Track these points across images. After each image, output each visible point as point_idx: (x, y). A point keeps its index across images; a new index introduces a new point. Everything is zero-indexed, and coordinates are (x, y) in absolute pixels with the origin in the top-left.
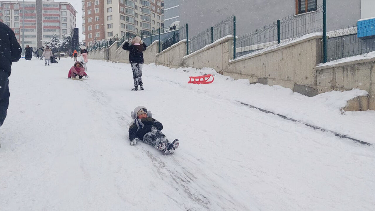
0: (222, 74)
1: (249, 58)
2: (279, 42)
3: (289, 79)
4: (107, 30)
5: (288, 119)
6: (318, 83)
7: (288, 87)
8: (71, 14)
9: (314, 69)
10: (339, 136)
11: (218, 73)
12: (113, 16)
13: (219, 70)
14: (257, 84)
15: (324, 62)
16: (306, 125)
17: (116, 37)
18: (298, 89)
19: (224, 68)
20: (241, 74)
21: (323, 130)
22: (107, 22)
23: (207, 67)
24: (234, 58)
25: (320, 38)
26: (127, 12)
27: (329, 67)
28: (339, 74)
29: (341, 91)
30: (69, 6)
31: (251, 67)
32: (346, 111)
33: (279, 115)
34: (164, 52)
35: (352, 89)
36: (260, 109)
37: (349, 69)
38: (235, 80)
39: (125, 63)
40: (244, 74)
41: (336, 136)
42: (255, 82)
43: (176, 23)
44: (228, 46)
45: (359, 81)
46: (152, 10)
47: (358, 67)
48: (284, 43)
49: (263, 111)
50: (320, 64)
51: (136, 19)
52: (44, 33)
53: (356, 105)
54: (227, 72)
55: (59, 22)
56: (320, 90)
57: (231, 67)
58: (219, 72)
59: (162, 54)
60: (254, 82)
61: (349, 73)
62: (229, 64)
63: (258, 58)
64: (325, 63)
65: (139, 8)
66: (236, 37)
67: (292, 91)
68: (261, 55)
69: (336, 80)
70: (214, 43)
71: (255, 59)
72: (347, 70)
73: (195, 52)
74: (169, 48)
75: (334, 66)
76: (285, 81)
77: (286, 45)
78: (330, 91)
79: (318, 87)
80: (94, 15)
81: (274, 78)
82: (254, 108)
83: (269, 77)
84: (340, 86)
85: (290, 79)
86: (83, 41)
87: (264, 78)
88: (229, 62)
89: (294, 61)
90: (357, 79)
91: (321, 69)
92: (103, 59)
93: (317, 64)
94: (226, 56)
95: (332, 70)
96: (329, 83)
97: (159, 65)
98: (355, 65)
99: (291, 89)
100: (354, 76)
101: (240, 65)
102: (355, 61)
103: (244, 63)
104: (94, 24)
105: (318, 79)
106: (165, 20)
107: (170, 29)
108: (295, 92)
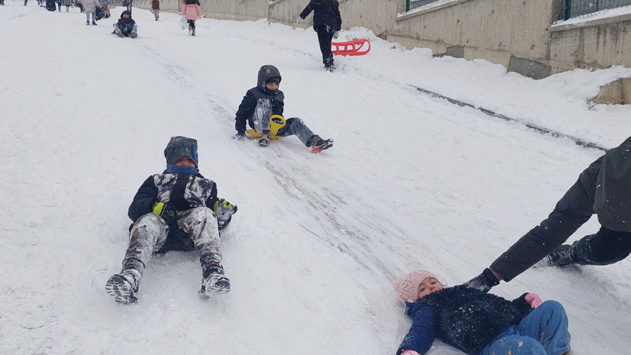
0: (385, 38)
1: (434, 11)
3: (501, 48)
5: (498, 117)
6: (552, 56)
7: (499, 63)
9: (547, 30)
10: (582, 145)
11: (377, 36)
13: (379, 32)
14: (445, 56)
15: (566, 19)
16: (527, 126)
18: (517, 65)
19: (389, 28)
20: (418, 38)
21: (556, 135)
23: (359, 26)
24: (408, 10)
27: (573, 27)
28: (590, 39)
29: (591, 69)
31: (438, 26)
32: (596, 104)
33: (482, 110)
35: (610, 67)
36: (450, 100)
37: (608, 31)
38: (407, 49)
39: (215, 19)
40: (424, 40)
41: (577, 144)
42: (443, 54)
45: (624, 52)
47: (624, 28)
49: (455, 103)
50: (558, 21)
53: (615, 94)
54: (393, 35)
56: (554, 68)
57: (401, 25)
58: (380, 36)
59: (279, 3)
60: (440, 53)
61: (609, 37)
62: (398, 21)
63: (449, 11)
64: (567, 21)
67: (507, 70)
68: (454, 5)
69: (583, 50)
71: (443, 12)
72: (605, 32)
75: (582, 25)
76: (494, 52)
78: (573, 70)
79: (552, 63)
81: (475, 46)
82: (439, 97)
83: (467, 45)
84: (591, 61)
85: (504, 48)
87: (459, 47)
88: (398, 17)
89: (513, 17)
90: (620, 49)
91: (559, 30)
92: (178, 12)
93: (553, 22)
94: (393, 6)
95: (579, 32)
96: (572, 55)
97: (274, 23)
98: (619, 23)
99: (504, 66)
100: (616, 44)
101: (417, 22)
102: (620, 17)
103: (424, 19)
105: (552, 48)
108: (512, 71)
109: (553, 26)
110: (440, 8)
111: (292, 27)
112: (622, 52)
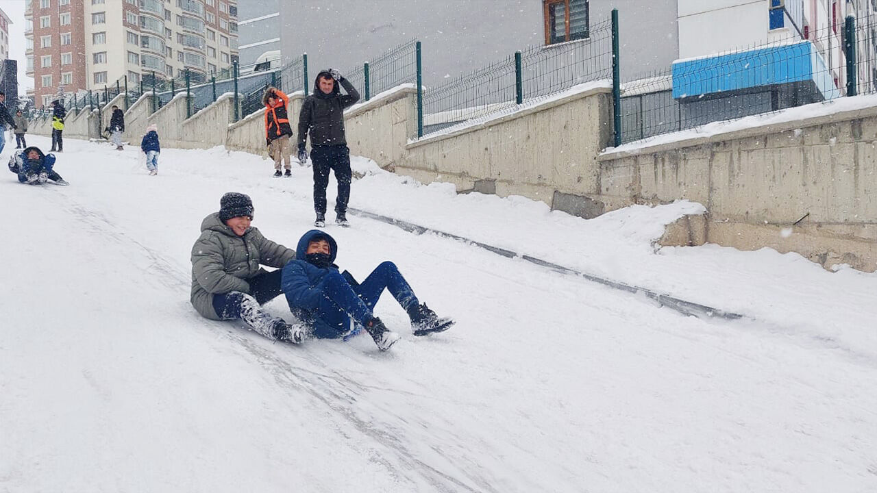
0: (393, 171)
1: (455, 136)
2: (519, 101)
3: (542, 181)
4: (92, 68)
5: (547, 266)
6: (603, 189)
7: (540, 200)
9: (595, 158)
10: (654, 297)
11: (382, 168)
12: (107, 33)
13: (384, 163)
14: (472, 193)
15: (616, 145)
16: (585, 276)
17: (122, 84)
18: (564, 202)
19: (397, 158)
20: (436, 170)
22: (91, 49)
23: (358, 156)
24: (420, 135)
25: (605, 91)
26: (144, 23)
27: (626, 155)
28: (647, 168)
29: (651, 204)
31: (459, 155)
32: (662, 247)
34: (249, 121)
35: (672, 201)
36: (485, 247)
37: (667, 159)
38: (422, 184)
40: (443, 172)
41: (647, 296)
42: (468, 190)
43: (273, 56)
44: (406, 108)
46: (207, 23)
47: (685, 155)
48: (529, 104)
50: (607, 148)
51: (168, 43)
53: (683, 233)
54: (404, 167)
56: (607, 204)
57: (413, 155)
58: (386, 168)
59: (242, 125)
60: (466, 189)
61: (668, 166)
62: (409, 149)
63: (474, 136)
64: (617, 148)
65: (173, 17)
66: (423, 88)
67: (550, 208)
68: (479, 129)
69: (640, 182)
70: (372, 100)
71: (466, 137)
72: (663, 160)
74: (260, 110)
75: (636, 152)
76: (534, 185)
77: (536, 106)
78: (629, 206)
79: (604, 199)
80: (56, 30)
81: (509, 179)
83: (499, 179)
84: (650, 195)
85: (544, 181)
86: (27, 93)
87: (489, 181)
88: (408, 143)
89: (553, 143)
90: (682, 180)
91: (609, 159)
92: (87, 138)
93: (601, 150)
94: (402, 130)
95: (632, 161)
96: (627, 188)
97: (234, 151)
98: (679, 150)
99: (548, 204)
100: (677, 174)
101: (433, 150)
102: (679, 142)
103: (442, 146)
104: (57, 50)
105: (603, 180)
106: (239, 48)
107: (256, 69)
108: (556, 209)
109: (602, 154)
110: (463, 132)
112: (685, 184)
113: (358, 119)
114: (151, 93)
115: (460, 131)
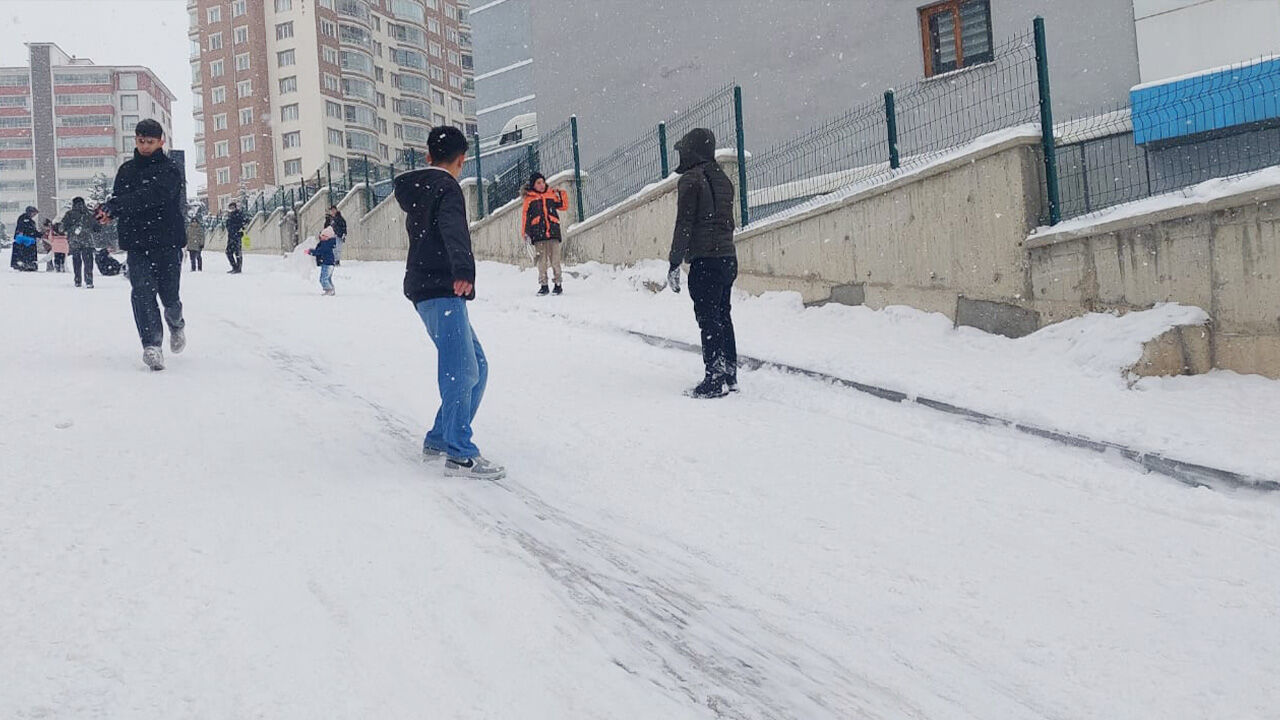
1: (797, 222)
2: (895, 164)
3: (937, 282)
4: (281, 155)
6: (1037, 291)
7: (937, 311)
8: (153, 104)
9: (1020, 245)
12: (299, 106)
14: (828, 304)
15: (1053, 223)
16: (1019, 427)
17: (324, 175)
18: (973, 313)
20: (771, 274)
22: (279, 128)
23: (653, 259)
24: (745, 222)
25: (1032, 142)
26: (348, 89)
27: (1070, 237)
28: (1106, 258)
29: (1117, 312)
30: (145, 79)
31: (806, 249)
32: (1141, 378)
33: (924, 401)
34: (499, 216)
35: (1151, 306)
37: (1138, 241)
38: (751, 295)
40: (782, 276)
41: (1124, 457)
42: (822, 301)
43: (525, 121)
45: (1173, 278)
46: (433, 82)
47: (1167, 233)
48: (911, 167)
50: (1038, 228)
51: (381, 113)
52: (62, 173)
53: (1172, 354)
55: (113, 132)
56: (1045, 314)
59: (490, 223)
60: (817, 298)
61: (1140, 251)
63: (827, 220)
64: (1055, 226)
65: (387, 77)
66: (747, 154)
67: (953, 323)
68: (835, 209)
69: (1096, 277)
71: (814, 224)
72: (1132, 243)
73: (609, 210)
74: (513, 201)
75: (1087, 232)
76: (925, 290)
77: (919, 171)
78: (1081, 316)
79: (1038, 306)
80: (235, 103)
81: (885, 281)
83: (868, 282)
84: (1112, 298)
85: (942, 283)
86: (198, 194)
87: (853, 285)
89: (952, 224)
90: (1166, 272)
91: (1043, 243)
93: (1030, 230)
95: (1082, 247)
96: (1075, 288)
99: (947, 316)
100: (1156, 264)
101: (765, 244)
102: (1155, 213)
103: (779, 238)
104: (235, 134)
105: (1036, 277)
106: (478, 113)
107: (502, 142)
108: (963, 325)
109: (1030, 237)
110: (809, 215)
111: (518, 267)
113: (654, 205)
114: (363, 184)
115: (806, 213)
